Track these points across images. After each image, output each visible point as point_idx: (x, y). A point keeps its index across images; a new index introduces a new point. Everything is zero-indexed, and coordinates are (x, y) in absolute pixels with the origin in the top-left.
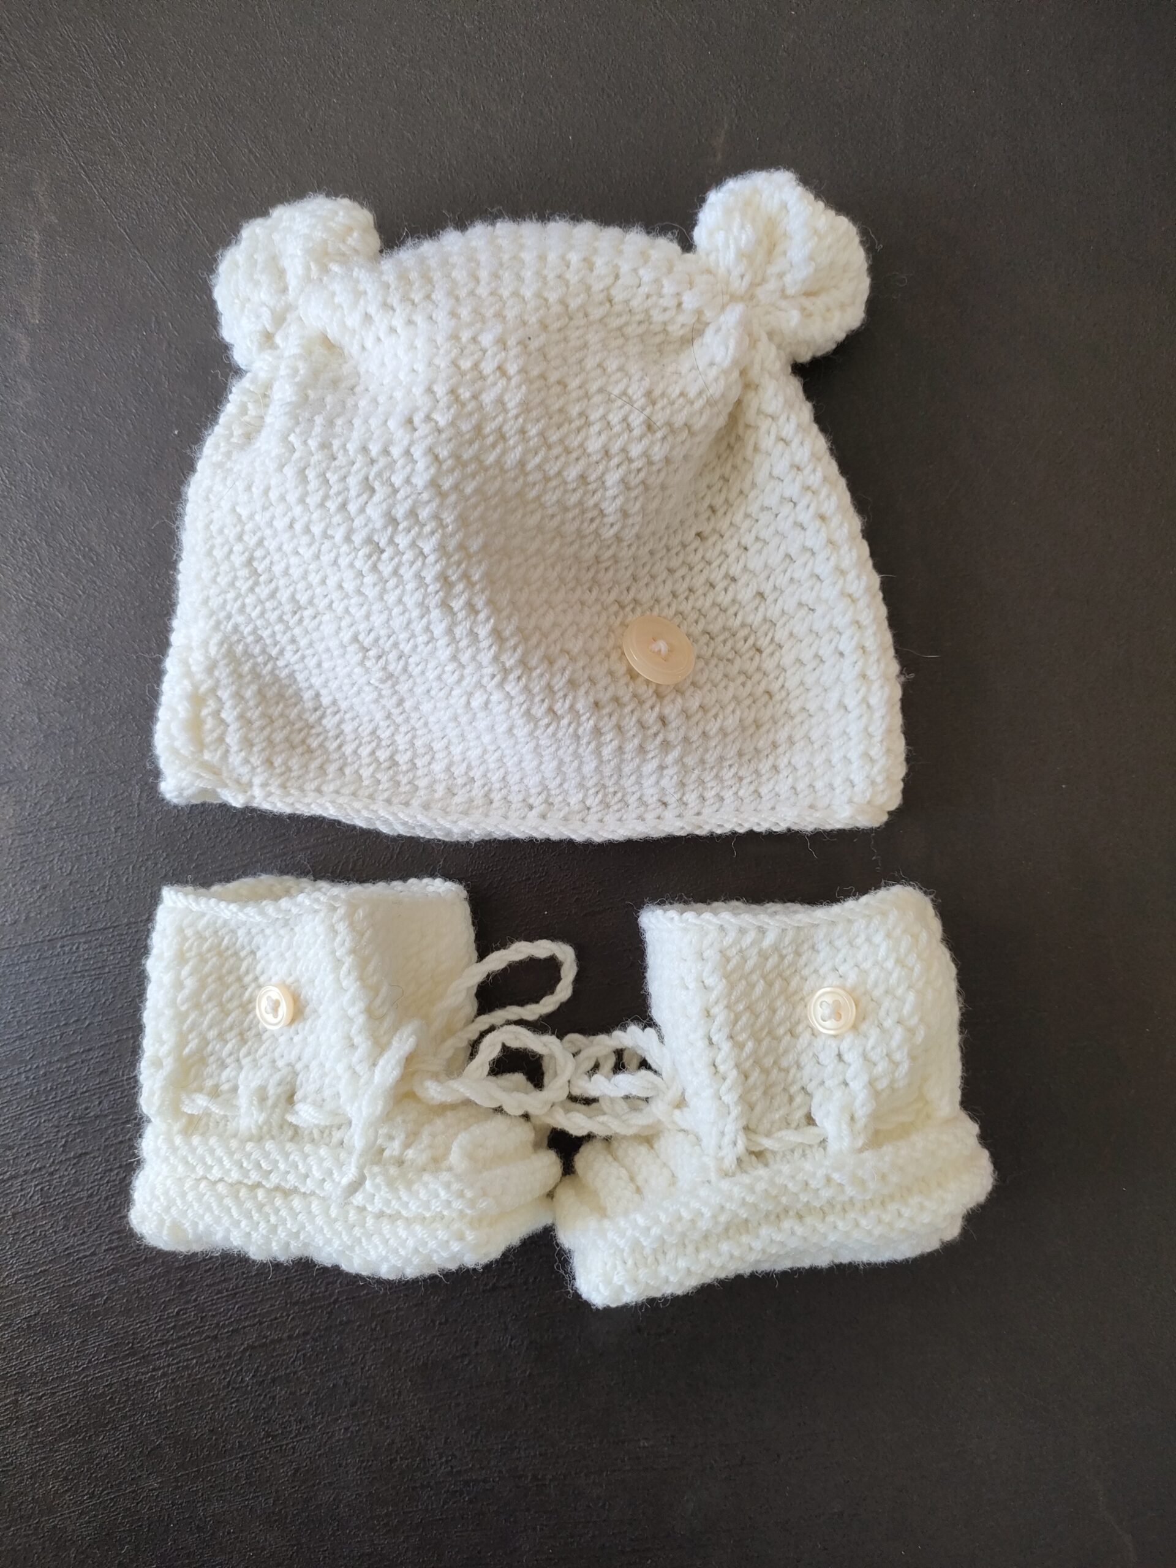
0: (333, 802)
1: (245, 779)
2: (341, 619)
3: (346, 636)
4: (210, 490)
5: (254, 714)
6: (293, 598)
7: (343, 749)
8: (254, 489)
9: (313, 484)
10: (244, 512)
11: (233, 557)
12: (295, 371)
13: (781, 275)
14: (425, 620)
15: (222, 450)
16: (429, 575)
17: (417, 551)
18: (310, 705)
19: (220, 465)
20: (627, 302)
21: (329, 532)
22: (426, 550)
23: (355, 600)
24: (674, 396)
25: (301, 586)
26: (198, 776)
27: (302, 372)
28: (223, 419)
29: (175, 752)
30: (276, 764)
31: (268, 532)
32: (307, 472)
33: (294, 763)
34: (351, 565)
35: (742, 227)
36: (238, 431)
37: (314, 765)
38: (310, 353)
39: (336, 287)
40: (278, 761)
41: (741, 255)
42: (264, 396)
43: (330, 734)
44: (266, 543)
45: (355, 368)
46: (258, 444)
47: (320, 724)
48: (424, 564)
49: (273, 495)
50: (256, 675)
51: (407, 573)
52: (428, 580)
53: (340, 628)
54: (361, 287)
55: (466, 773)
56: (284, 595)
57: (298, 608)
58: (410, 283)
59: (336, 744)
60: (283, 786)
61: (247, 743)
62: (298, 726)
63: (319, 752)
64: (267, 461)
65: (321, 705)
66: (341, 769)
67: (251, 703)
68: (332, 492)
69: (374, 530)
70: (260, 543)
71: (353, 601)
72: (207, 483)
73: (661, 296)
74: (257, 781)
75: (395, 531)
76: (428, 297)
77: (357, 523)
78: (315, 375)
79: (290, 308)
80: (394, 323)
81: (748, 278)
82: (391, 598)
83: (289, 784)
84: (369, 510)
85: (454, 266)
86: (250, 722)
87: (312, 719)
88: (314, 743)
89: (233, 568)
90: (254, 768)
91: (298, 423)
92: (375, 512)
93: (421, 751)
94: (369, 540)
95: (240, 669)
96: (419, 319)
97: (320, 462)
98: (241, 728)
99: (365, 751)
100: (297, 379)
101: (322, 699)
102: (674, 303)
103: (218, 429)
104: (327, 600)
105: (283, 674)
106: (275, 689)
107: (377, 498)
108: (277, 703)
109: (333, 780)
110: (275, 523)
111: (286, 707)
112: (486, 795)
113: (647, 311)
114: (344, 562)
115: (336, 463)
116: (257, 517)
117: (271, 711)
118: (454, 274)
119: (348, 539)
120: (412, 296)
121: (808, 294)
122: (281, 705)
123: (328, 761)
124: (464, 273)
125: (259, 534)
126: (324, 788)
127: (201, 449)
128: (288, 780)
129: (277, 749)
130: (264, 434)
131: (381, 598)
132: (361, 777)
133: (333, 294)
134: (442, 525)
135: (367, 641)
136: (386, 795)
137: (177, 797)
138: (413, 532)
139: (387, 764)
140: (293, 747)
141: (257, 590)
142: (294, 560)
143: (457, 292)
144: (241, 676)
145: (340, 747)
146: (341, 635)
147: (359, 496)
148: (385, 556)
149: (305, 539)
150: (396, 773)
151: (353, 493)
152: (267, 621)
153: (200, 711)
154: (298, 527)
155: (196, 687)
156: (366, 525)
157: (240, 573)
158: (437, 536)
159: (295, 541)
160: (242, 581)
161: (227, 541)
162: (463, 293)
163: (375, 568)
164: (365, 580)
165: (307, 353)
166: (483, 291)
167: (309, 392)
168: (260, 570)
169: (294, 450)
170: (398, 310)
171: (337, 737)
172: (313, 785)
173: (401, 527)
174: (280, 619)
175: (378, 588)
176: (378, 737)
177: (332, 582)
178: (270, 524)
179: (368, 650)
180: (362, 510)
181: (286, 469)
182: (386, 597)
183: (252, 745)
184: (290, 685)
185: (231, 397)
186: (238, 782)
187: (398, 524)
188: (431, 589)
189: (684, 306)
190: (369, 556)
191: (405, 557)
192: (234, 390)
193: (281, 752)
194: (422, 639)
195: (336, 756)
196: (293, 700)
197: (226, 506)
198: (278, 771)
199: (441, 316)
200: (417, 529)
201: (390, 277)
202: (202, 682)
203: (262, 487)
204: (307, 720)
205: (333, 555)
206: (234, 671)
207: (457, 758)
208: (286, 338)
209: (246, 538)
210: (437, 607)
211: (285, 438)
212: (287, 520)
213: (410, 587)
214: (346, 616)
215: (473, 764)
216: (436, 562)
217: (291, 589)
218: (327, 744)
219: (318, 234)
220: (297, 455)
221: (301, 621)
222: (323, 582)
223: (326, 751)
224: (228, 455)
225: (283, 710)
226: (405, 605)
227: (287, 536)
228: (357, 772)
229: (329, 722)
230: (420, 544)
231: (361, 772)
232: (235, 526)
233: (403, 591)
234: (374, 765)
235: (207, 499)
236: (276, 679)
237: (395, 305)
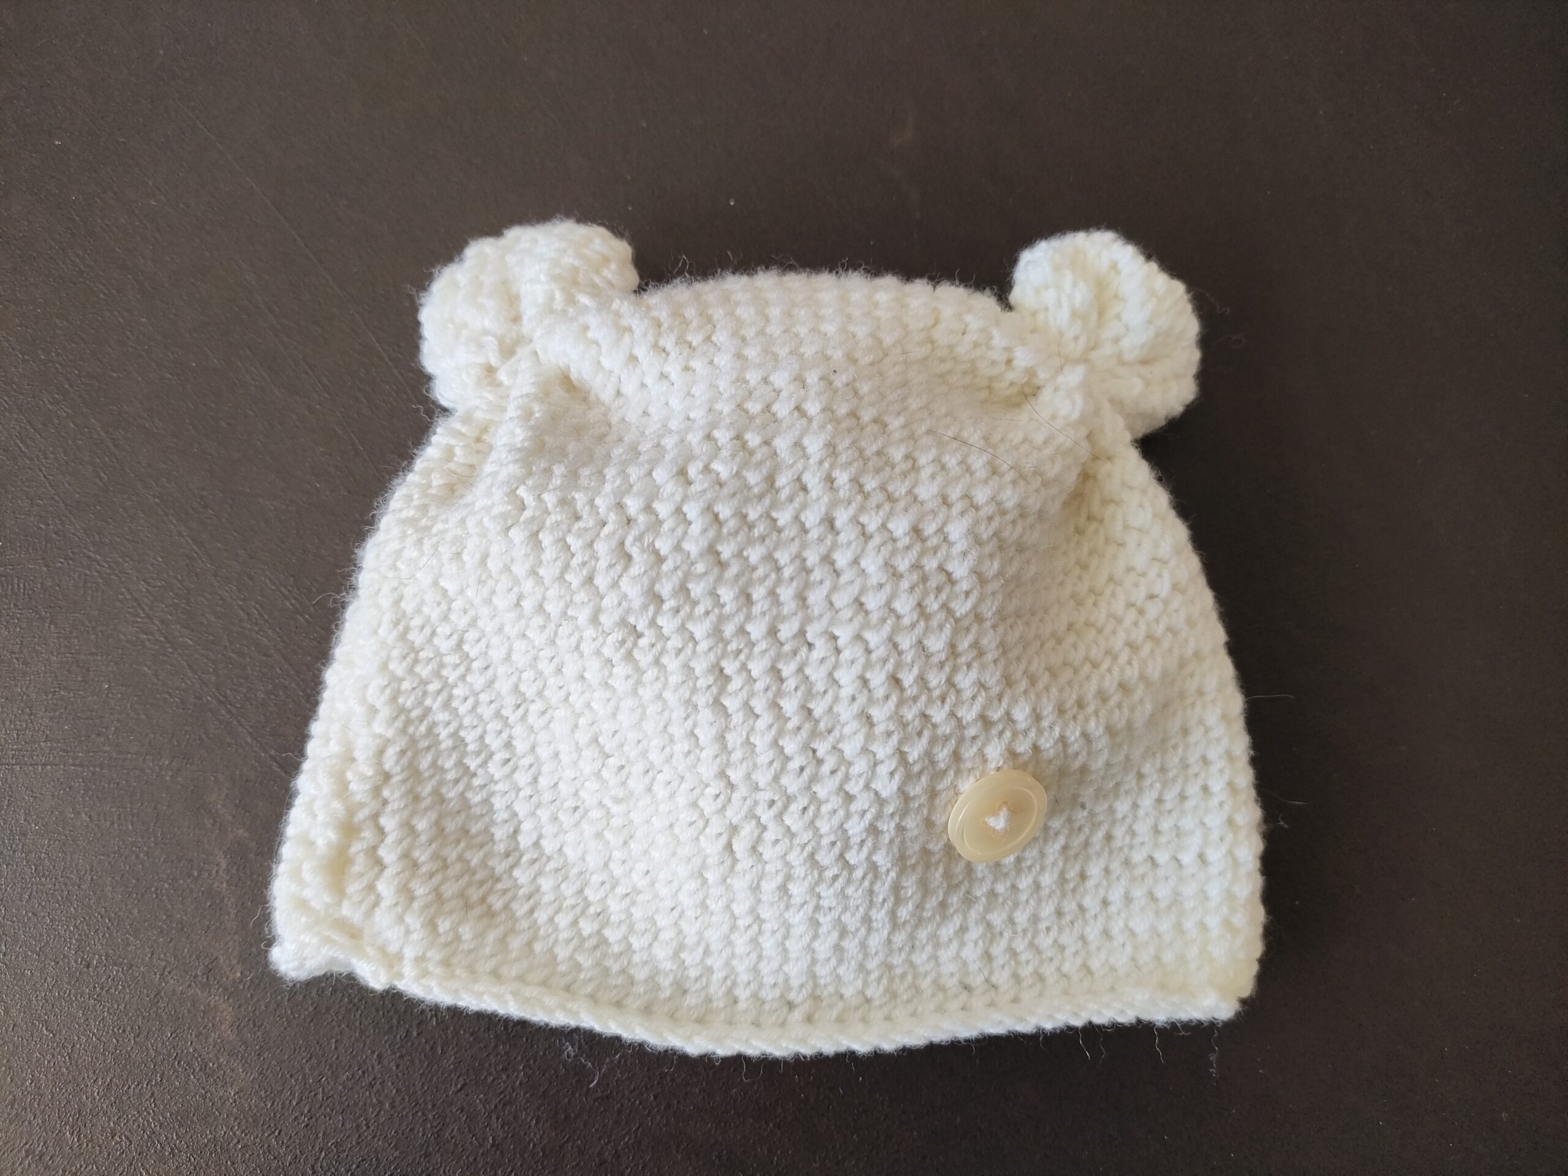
0: (515, 994)
1: (393, 949)
2: (579, 715)
3: (583, 737)
4: (398, 553)
5: (422, 855)
6: (516, 689)
7: (536, 915)
8: (465, 557)
9: (549, 554)
10: (451, 587)
11: (436, 641)
12: (528, 414)
13: (1116, 340)
14: (690, 722)
15: (415, 503)
16: (700, 666)
17: (687, 635)
18: (501, 848)
19: (412, 521)
20: (951, 347)
21: (570, 612)
22: (698, 636)
23: (600, 694)
24: (1017, 441)
25: (528, 675)
26: (328, 941)
27: (537, 415)
28: (419, 464)
29: (302, 905)
30: (441, 929)
31: (485, 611)
32: (541, 536)
33: (466, 932)
34: (598, 653)
35: (1075, 285)
36: (437, 480)
37: (492, 937)
38: (547, 394)
39: (592, 320)
40: (444, 925)
41: (1075, 315)
42: (480, 443)
43: (521, 892)
44: (480, 623)
45: (605, 415)
46: (469, 499)
47: (511, 875)
48: (694, 652)
49: (493, 565)
50: (439, 797)
51: (672, 663)
52: (698, 672)
53: (576, 726)
54: (625, 322)
55: (702, 960)
56: (504, 686)
57: (521, 702)
58: (686, 323)
59: (526, 907)
60: (446, 963)
61: (406, 894)
62: (479, 876)
63: (503, 917)
64: (485, 520)
65: (517, 848)
66: (529, 944)
67: (423, 838)
68: (574, 562)
69: (628, 611)
70: (473, 623)
71: (596, 695)
72: (395, 545)
73: (990, 348)
74: (409, 953)
75: (658, 611)
76: (708, 339)
77: (607, 602)
78: (554, 419)
79: (522, 340)
80: (667, 369)
81: (1082, 341)
82: (647, 693)
83: (455, 961)
84: (625, 584)
85: (737, 304)
86: (415, 865)
87: (500, 867)
88: (497, 903)
89: (438, 654)
90: (408, 932)
91: (530, 474)
92: (632, 590)
93: (640, 926)
94: (623, 623)
95: (419, 789)
96: (697, 364)
97: (558, 523)
98: (403, 871)
99: (563, 920)
100: (532, 423)
101: (520, 838)
102: (1004, 357)
103: (411, 477)
104: (563, 693)
105: (475, 798)
106: (460, 820)
107: (635, 570)
108: (458, 842)
109: (517, 960)
110: (495, 600)
111: (469, 847)
112: (729, 991)
113: (973, 362)
114: (587, 648)
115: (581, 524)
116: (470, 593)
117: (445, 852)
118: (738, 312)
119: (595, 620)
120: (689, 338)
121: (1144, 362)
122: (462, 844)
123: (512, 931)
124: (752, 311)
125: (472, 613)
126: (504, 970)
127: (386, 501)
128: (454, 953)
129: (447, 908)
130: (481, 488)
131: (635, 692)
132: (555, 957)
133: (586, 328)
134: (718, 603)
135: (609, 745)
136: (589, 989)
137: (295, 969)
138: (682, 613)
139: (593, 941)
140: (468, 906)
141: (469, 679)
142: (519, 646)
143: (743, 332)
144: (417, 798)
145: (532, 911)
146: (577, 735)
147: (611, 566)
148: (643, 642)
149: (539, 620)
150: (604, 955)
151: (603, 564)
152: (480, 717)
153: (349, 846)
154: (527, 605)
155: (351, 812)
156: (620, 604)
157: (447, 659)
158: (713, 617)
159: (523, 622)
160: (449, 668)
161: (428, 620)
162: (750, 333)
163: (629, 657)
164: (615, 670)
165: (544, 394)
166: (774, 329)
167: (547, 438)
168: (472, 655)
169: (523, 507)
170: (673, 355)
171: (530, 897)
172: (489, 965)
173: (666, 606)
174: (498, 715)
175: (631, 681)
176: (586, 899)
177: (570, 670)
178: (488, 601)
179: (608, 757)
180: (615, 584)
181: (512, 532)
182: (641, 691)
183: (412, 899)
184: (482, 816)
185: (434, 439)
186: (382, 950)
187: (662, 601)
188: (702, 683)
189: (1016, 363)
190: (623, 642)
191: (670, 644)
192: (439, 430)
193: (451, 912)
194: (682, 746)
195: (524, 924)
196: (479, 839)
197: (424, 578)
198: (442, 940)
199: (723, 360)
200: (687, 608)
201: (664, 315)
202: (362, 805)
203: (478, 556)
204: (493, 869)
205: (574, 640)
206: (411, 791)
207: (690, 941)
208: (514, 373)
209: (453, 617)
210: (707, 705)
211: (512, 493)
212: (513, 597)
213: (674, 679)
214: (586, 712)
215: (713, 947)
216: (710, 649)
217: (514, 678)
218: (515, 906)
219: (569, 260)
220: (528, 514)
221: (524, 718)
222: (559, 671)
223: (513, 918)
224: (424, 508)
225: (463, 851)
226: (665, 702)
227: (512, 615)
228: (550, 950)
229: (522, 876)
230: (690, 626)
231: (557, 950)
232: (439, 604)
233: (665, 684)
234: (575, 942)
235: (394, 567)
236: (466, 805)
237: (668, 348)
